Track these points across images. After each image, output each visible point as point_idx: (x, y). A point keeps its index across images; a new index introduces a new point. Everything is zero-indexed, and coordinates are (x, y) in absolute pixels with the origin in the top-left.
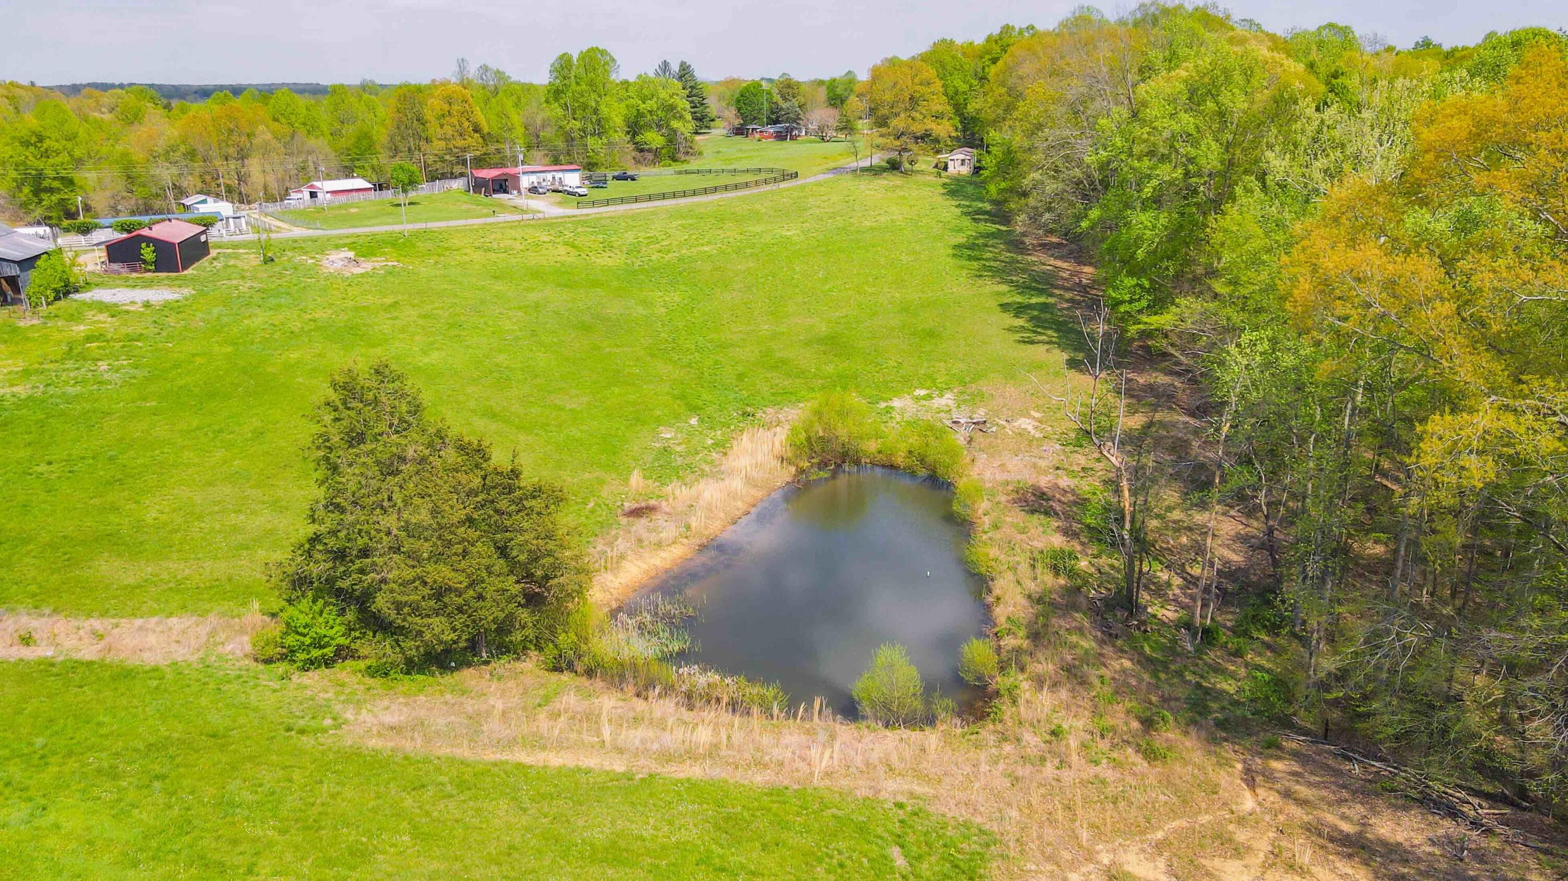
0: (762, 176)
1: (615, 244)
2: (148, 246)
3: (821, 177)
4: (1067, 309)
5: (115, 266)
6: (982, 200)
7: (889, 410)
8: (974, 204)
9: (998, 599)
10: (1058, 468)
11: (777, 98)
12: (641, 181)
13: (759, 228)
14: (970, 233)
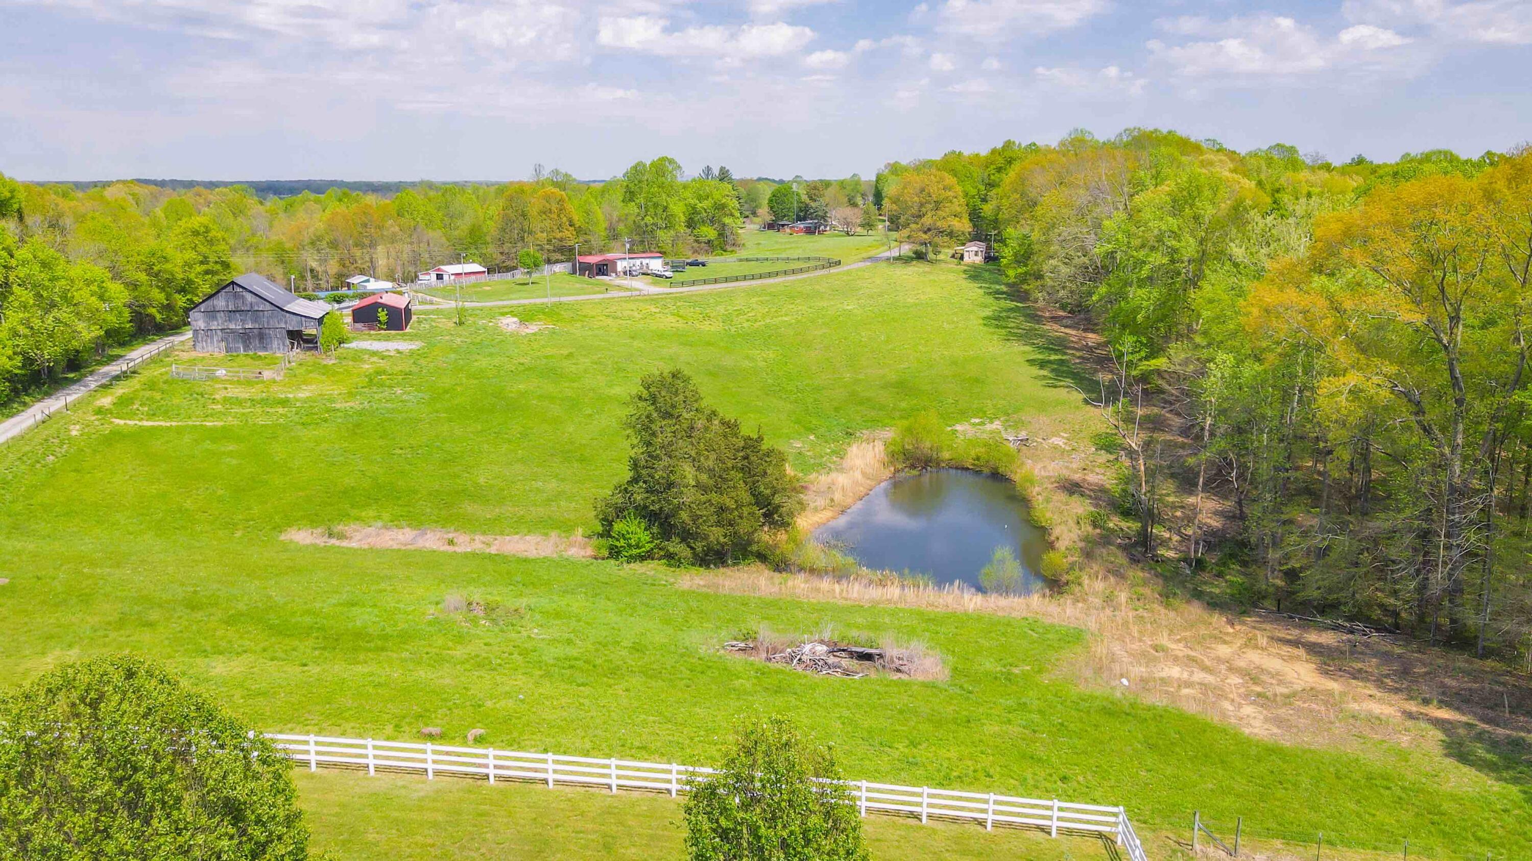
0: (812, 264)
1: (712, 315)
2: (383, 310)
3: (862, 265)
4: (1080, 363)
5: (359, 325)
6: (998, 283)
7: (955, 432)
8: (993, 286)
9: (1058, 538)
10: (1084, 469)
11: (804, 198)
12: (710, 266)
13: (824, 304)
14: (994, 308)
